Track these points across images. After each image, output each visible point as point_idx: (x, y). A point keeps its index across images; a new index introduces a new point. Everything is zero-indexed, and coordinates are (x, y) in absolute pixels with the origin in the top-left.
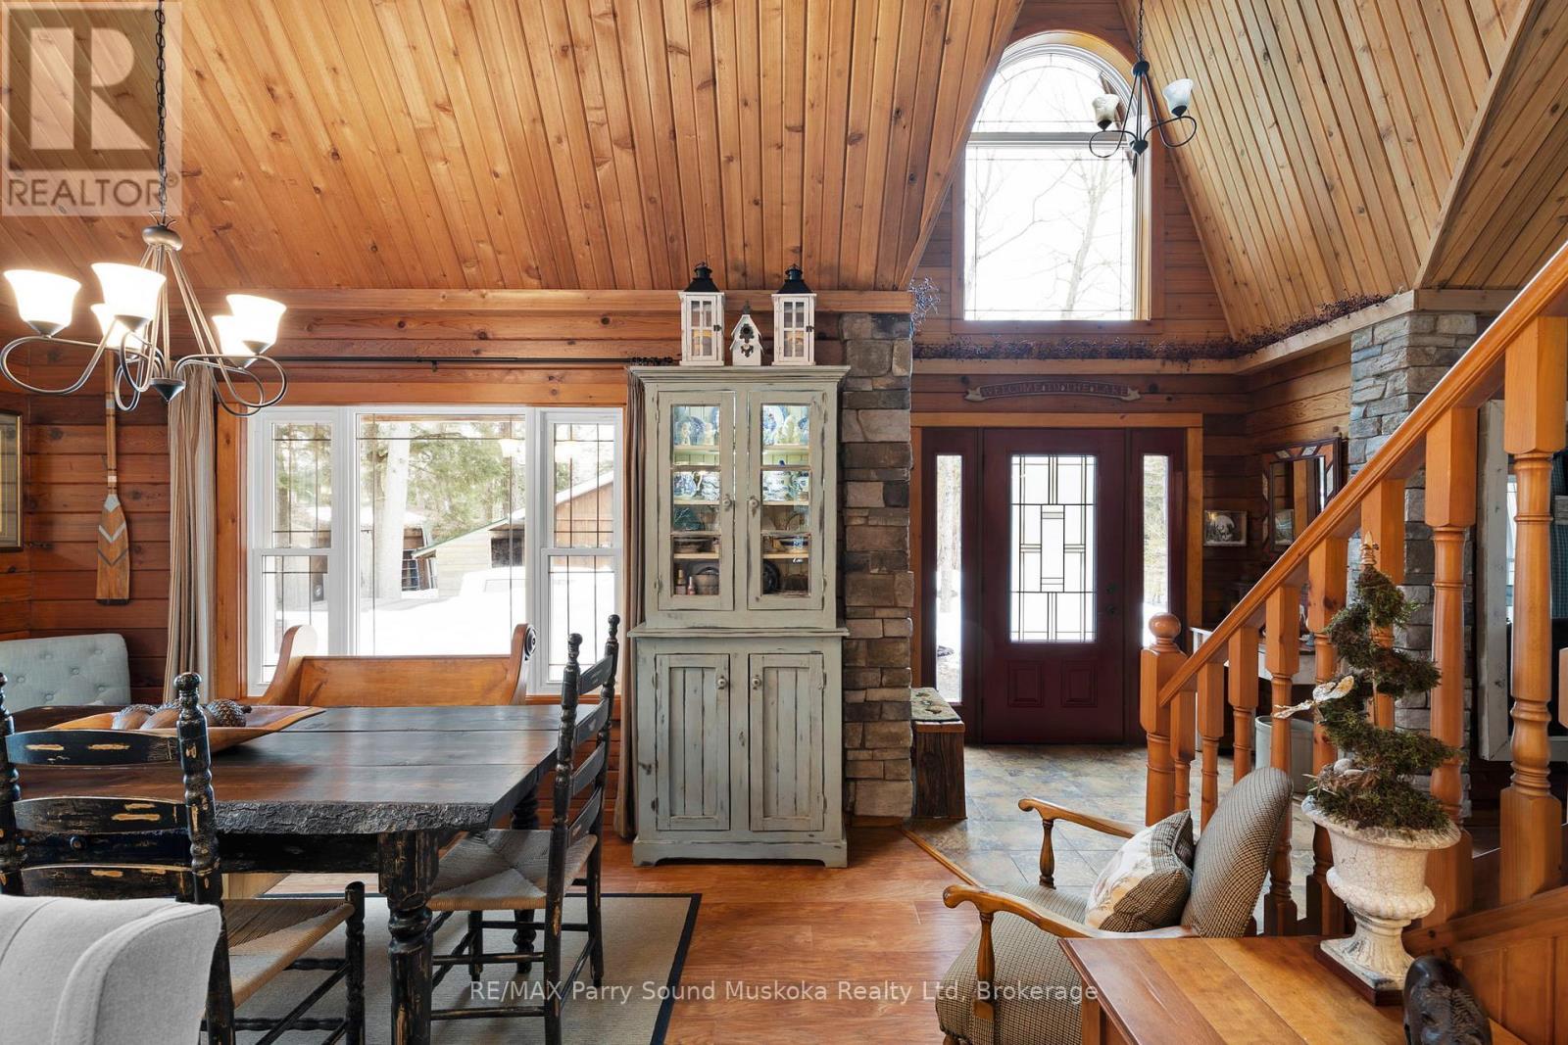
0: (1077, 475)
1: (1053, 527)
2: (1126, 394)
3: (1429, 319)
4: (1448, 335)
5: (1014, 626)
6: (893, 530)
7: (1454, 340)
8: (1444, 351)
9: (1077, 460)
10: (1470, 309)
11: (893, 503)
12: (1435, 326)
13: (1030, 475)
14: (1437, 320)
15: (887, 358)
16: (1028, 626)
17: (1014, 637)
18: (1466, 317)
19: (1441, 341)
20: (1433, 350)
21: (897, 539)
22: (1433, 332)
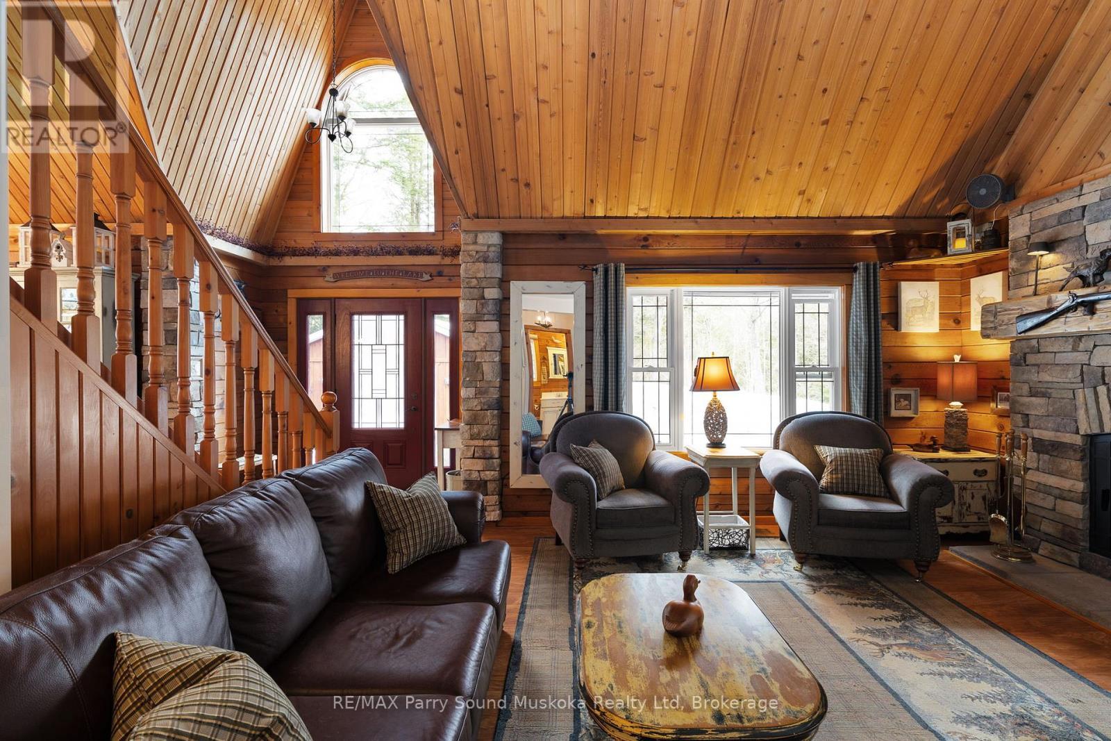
0: (393, 327)
1: (378, 359)
2: (422, 277)
3: (472, 235)
4: (483, 245)
5: (356, 419)
6: (170, 358)
7: (486, 248)
8: (481, 254)
9: (393, 317)
10: (496, 230)
11: (169, 342)
12: (476, 239)
13: (365, 327)
14: (476, 236)
15: (165, 261)
16: (364, 419)
17: (356, 426)
18: (492, 234)
19: (478, 248)
20: (474, 253)
21: (171, 363)
22: (475, 243)
